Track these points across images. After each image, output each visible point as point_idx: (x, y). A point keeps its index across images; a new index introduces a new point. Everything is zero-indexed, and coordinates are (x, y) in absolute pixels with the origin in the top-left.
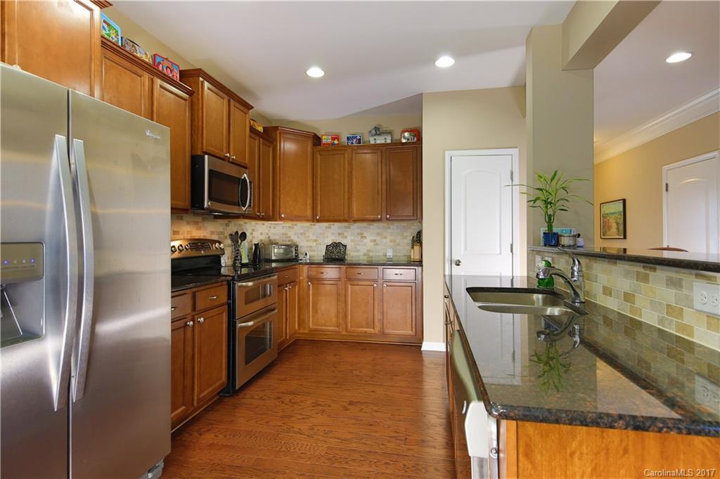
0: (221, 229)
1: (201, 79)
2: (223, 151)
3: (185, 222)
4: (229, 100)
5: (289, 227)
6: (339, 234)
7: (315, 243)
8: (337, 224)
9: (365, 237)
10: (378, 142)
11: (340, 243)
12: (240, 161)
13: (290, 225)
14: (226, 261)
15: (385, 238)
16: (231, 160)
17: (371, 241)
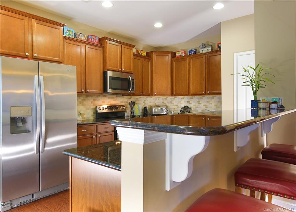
0: (126, 100)
1: (106, 40)
2: (118, 68)
3: (108, 98)
4: (121, 46)
5: (165, 99)
6: (188, 102)
7: (176, 107)
8: (186, 97)
9: (201, 104)
10: (204, 52)
11: (188, 107)
12: (127, 70)
13: (165, 98)
14: (127, 114)
15: (211, 104)
16: (122, 71)
17: (204, 105)
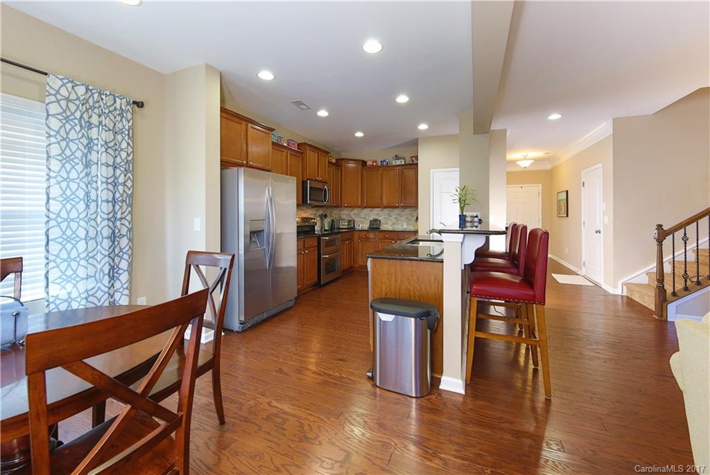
0: (315, 213)
1: (306, 146)
2: (316, 177)
3: (301, 210)
4: (318, 152)
5: (350, 211)
6: (377, 214)
7: (364, 219)
9: (391, 216)
10: (397, 164)
11: (377, 219)
12: (323, 180)
14: (317, 228)
15: (402, 216)
16: (319, 181)
17: (395, 218)
